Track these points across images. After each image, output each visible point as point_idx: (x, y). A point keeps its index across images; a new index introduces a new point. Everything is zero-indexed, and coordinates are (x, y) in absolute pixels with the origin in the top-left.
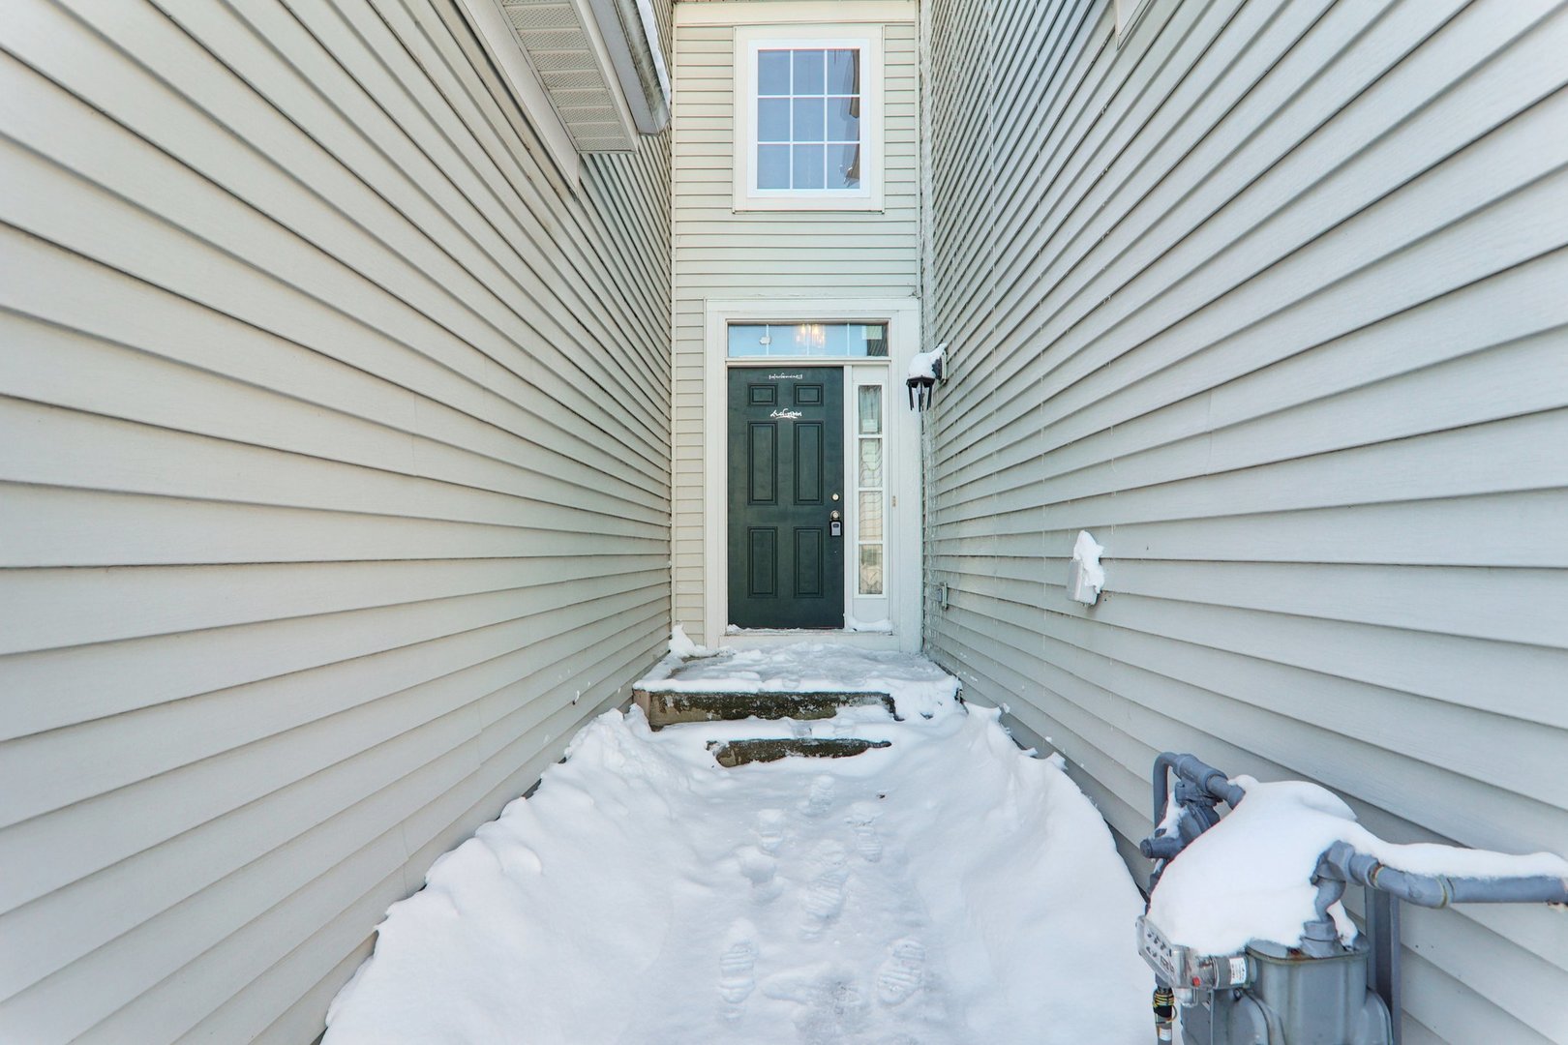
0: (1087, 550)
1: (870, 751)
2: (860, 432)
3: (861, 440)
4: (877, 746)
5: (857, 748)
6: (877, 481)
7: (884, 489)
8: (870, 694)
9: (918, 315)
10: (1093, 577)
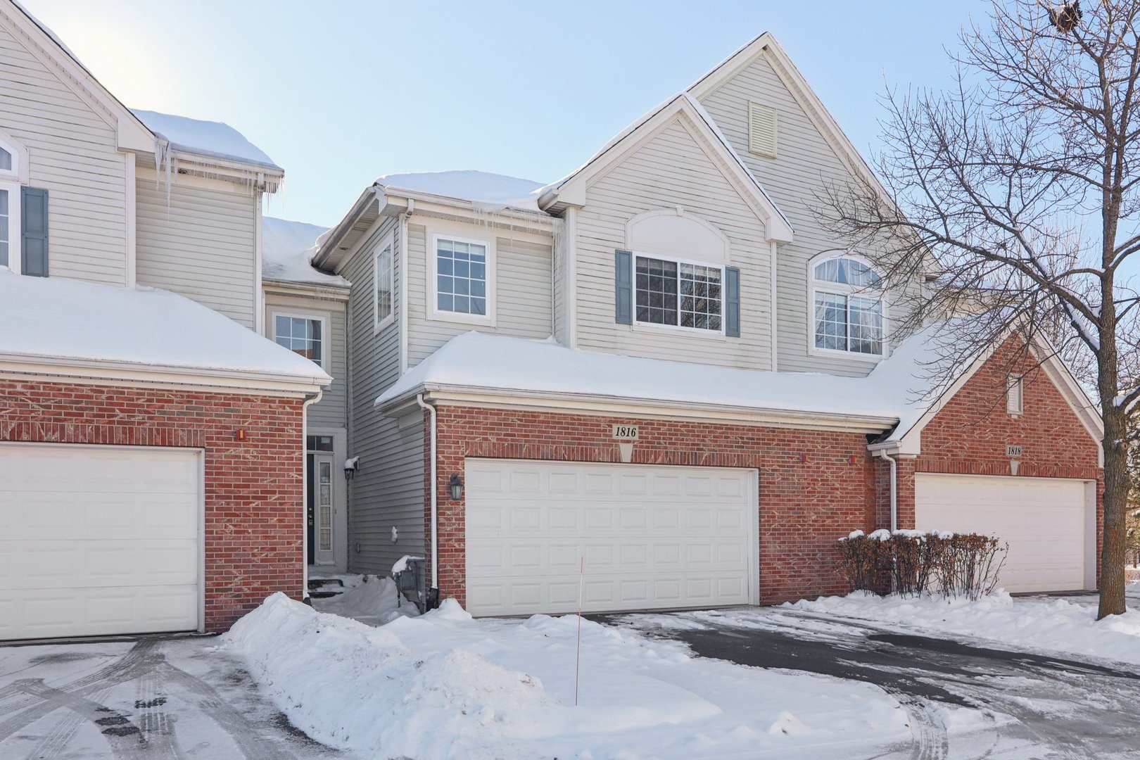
0: (394, 530)
1: (337, 595)
2: (321, 482)
3: (321, 485)
4: (338, 594)
5: (332, 594)
6: (328, 502)
7: (331, 506)
8: (334, 580)
9: (345, 435)
10: (395, 536)
